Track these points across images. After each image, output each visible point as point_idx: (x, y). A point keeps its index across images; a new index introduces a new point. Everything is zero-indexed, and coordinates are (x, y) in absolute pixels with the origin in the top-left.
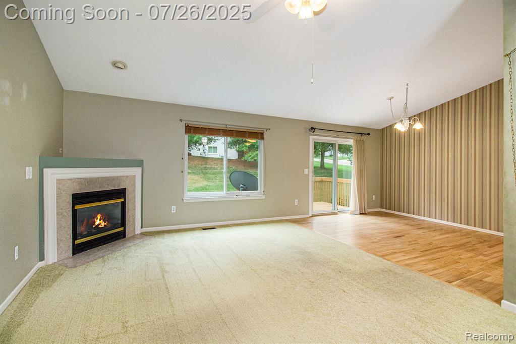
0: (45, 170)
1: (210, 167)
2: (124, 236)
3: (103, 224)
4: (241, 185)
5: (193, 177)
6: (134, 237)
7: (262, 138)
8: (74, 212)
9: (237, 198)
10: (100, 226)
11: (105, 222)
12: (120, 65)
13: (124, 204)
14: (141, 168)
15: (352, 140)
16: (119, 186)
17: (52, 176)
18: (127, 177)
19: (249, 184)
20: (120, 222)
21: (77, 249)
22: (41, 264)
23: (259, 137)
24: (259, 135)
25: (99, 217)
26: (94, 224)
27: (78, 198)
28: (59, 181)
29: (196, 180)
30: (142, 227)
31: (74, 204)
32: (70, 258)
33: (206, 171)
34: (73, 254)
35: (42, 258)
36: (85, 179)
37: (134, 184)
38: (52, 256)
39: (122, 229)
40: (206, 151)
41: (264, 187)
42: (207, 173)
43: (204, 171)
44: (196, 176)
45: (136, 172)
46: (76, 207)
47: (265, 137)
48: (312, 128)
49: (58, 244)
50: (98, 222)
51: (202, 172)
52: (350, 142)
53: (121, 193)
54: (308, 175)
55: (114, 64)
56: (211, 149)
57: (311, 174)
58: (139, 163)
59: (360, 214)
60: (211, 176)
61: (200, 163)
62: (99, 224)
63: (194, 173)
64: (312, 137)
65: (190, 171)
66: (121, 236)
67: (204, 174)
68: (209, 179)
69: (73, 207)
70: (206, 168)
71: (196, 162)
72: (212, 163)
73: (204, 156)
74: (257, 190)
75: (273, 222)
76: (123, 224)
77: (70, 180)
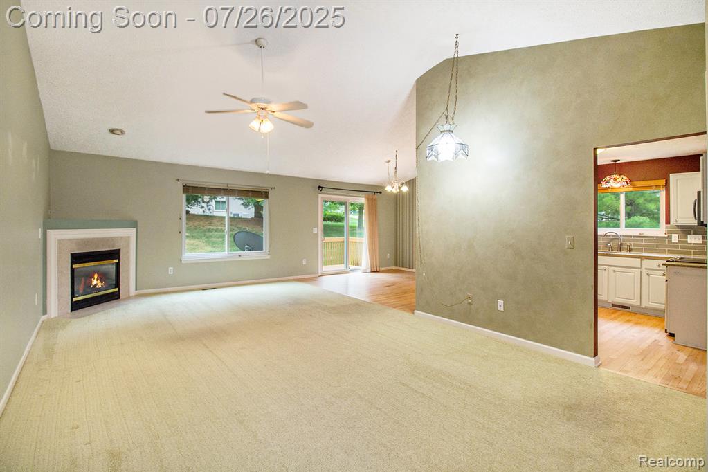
0: (48, 231)
1: (215, 228)
2: (119, 298)
3: (100, 285)
4: (247, 246)
5: (192, 241)
6: (129, 298)
7: (267, 197)
8: (73, 270)
9: (240, 259)
10: (97, 287)
11: (102, 282)
12: (117, 132)
13: (118, 265)
14: (135, 229)
15: (363, 198)
16: (113, 247)
17: (54, 235)
18: (122, 237)
19: (254, 243)
20: (114, 283)
21: (76, 306)
22: (44, 317)
23: (264, 196)
24: (265, 194)
25: (96, 276)
26: (91, 284)
27: (77, 258)
28: (60, 242)
29: (197, 245)
30: (136, 290)
31: (72, 263)
32: (68, 313)
33: (211, 234)
34: (72, 311)
35: (45, 312)
36: (82, 239)
37: (128, 245)
38: (53, 311)
39: (117, 289)
40: (212, 208)
41: (270, 246)
42: (211, 237)
43: (207, 233)
44: (196, 240)
45: (130, 233)
46: (74, 266)
47: (270, 196)
48: (319, 187)
49: (59, 300)
50: (95, 282)
51: (205, 235)
52: (362, 200)
53: (115, 254)
54: (317, 234)
55: (112, 131)
56: (218, 204)
57: (320, 233)
58: (134, 224)
59: (372, 272)
60: (217, 240)
61: (201, 223)
62: (96, 285)
63: (193, 237)
64: (320, 196)
65: (188, 234)
66: (115, 296)
67: (207, 237)
68: (214, 243)
70: (209, 230)
71: (196, 223)
72: (219, 224)
73: (208, 213)
74: (262, 249)
75: (278, 281)
76: (117, 285)
77: (70, 240)
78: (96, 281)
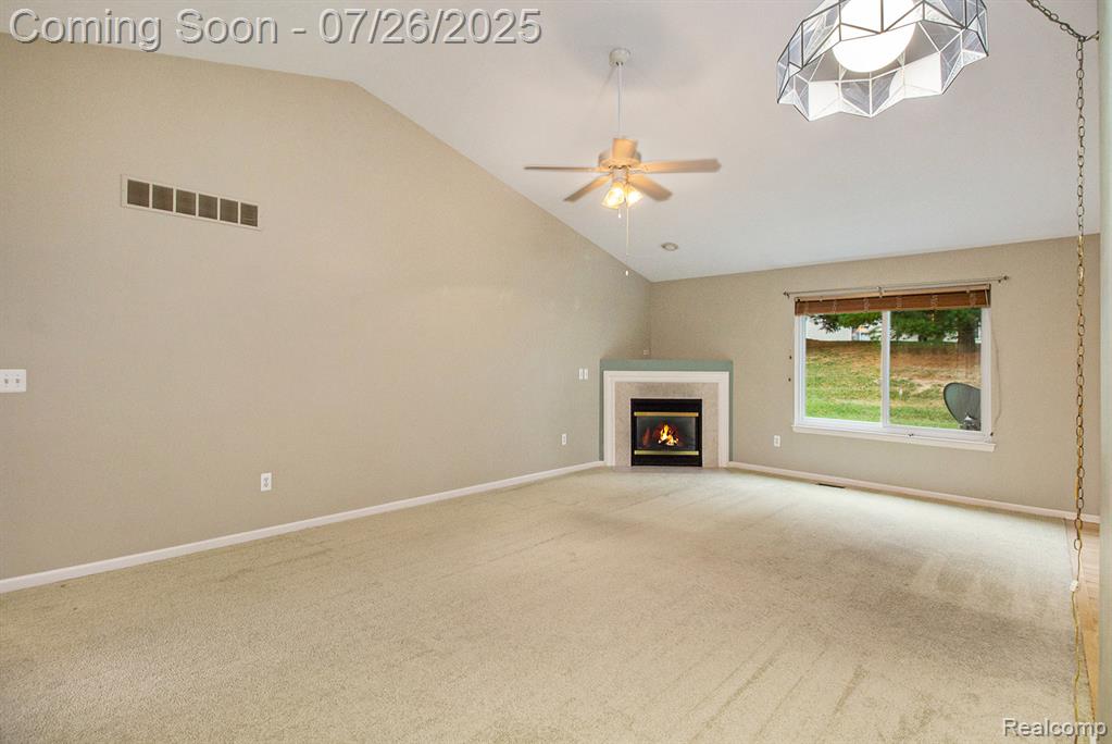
0: (605, 371)
2: (700, 465)
3: (672, 441)
6: (716, 469)
8: (634, 419)
10: (668, 443)
11: (674, 439)
13: (699, 420)
14: (728, 373)
16: (690, 395)
17: (612, 377)
18: (704, 384)
20: (693, 443)
21: (638, 461)
22: (600, 463)
25: (666, 429)
26: (659, 438)
27: (638, 405)
28: (618, 385)
30: (731, 460)
31: (633, 410)
32: (627, 466)
34: (633, 465)
35: (602, 456)
36: (645, 384)
37: (716, 396)
38: (610, 459)
39: (697, 453)
45: (721, 378)
46: (636, 414)
49: (617, 449)
50: (664, 437)
53: (695, 405)
58: (726, 365)
62: (666, 441)
66: (696, 462)
69: (632, 413)
76: (698, 447)
77: (629, 383)
78: (665, 435)
